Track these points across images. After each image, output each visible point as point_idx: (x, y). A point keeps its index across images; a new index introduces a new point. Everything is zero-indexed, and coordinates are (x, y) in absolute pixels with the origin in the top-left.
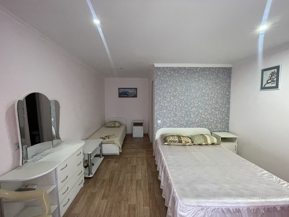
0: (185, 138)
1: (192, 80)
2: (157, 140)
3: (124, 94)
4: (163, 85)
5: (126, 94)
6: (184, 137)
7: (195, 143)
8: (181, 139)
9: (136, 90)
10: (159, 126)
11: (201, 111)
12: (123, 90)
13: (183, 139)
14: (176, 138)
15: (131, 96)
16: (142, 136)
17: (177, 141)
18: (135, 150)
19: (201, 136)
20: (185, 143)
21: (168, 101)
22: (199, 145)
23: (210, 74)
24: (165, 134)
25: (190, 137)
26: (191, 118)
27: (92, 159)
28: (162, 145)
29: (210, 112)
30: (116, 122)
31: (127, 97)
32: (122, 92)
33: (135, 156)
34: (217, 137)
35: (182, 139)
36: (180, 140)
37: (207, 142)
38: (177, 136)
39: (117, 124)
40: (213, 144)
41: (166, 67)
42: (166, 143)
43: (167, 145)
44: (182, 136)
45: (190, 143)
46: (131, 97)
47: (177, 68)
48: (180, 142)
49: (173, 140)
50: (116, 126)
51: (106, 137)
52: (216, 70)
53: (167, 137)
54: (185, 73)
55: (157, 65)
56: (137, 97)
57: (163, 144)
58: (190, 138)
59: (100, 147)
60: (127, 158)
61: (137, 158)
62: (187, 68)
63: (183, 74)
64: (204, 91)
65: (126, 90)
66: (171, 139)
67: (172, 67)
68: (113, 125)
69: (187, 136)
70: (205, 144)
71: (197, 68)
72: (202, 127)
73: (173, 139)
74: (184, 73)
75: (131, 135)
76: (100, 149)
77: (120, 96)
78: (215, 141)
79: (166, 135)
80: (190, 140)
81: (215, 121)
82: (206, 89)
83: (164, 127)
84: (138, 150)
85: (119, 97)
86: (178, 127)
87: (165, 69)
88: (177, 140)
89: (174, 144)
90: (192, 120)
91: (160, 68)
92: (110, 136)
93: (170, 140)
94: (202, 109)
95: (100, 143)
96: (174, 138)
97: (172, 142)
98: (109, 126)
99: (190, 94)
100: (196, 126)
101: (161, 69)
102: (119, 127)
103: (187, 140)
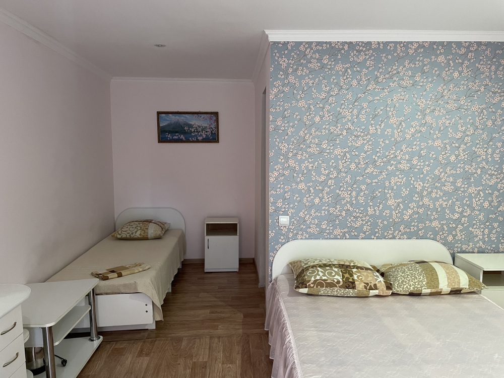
0: (365, 273)
1: (391, 84)
2: (276, 279)
3: (177, 132)
4: (297, 101)
5: (183, 132)
6: (362, 268)
7: (396, 289)
8: (352, 275)
9: (214, 118)
10: (283, 235)
11: (419, 186)
12: (174, 118)
13: (358, 277)
14: (337, 273)
15: (200, 138)
16: (234, 266)
17: (338, 282)
18: (208, 311)
19: (417, 265)
20: (366, 287)
21: (311, 155)
22: (412, 294)
23: (452, 64)
24: (301, 262)
25: (383, 270)
26: (387, 207)
27: (56, 344)
28: (289, 295)
29: (448, 188)
30: (150, 221)
31: (187, 141)
32: (169, 125)
33: (206, 331)
34: (470, 269)
35: (355, 277)
36: (348, 278)
37: (437, 287)
38: (341, 266)
39: (152, 231)
40: (456, 292)
41: (307, 43)
42: (305, 291)
43: (308, 295)
44: (354, 267)
45: (382, 289)
46: (198, 141)
47: (344, 43)
48: (350, 285)
49: (324, 280)
50: (149, 236)
51: (113, 272)
52: (471, 51)
53: (307, 269)
54: (368, 63)
55: (275, 36)
56: (217, 141)
57: (294, 293)
58: (382, 275)
59: (90, 304)
60: (180, 340)
61: (211, 338)
62: (373, 46)
63: (362, 64)
64: (429, 119)
65: (181, 119)
66: (320, 275)
67: (326, 43)
68: (139, 232)
69: (374, 267)
70: (429, 291)
71: (407, 45)
72: (422, 238)
73: (324, 275)
74: (365, 60)
75: (200, 264)
76: (90, 311)
77: (162, 140)
78: (464, 281)
79: (306, 264)
80: (381, 279)
81: (465, 216)
82: (437, 113)
83: (300, 237)
84: (216, 312)
85: (160, 141)
86: (343, 237)
87: (302, 48)
88: (340, 278)
89: (329, 291)
90: (391, 216)
91: (286, 44)
92: (125, 268)
93: (316, 281)
94: (423, 180)
95: (89, 289)
96: (330, 274)
97: (322, 286)
98: (124, 236)
99: (383, 130)
100: (402, 235)
101: (290, 47)
102: (158, 238)
103: (370, 279)
